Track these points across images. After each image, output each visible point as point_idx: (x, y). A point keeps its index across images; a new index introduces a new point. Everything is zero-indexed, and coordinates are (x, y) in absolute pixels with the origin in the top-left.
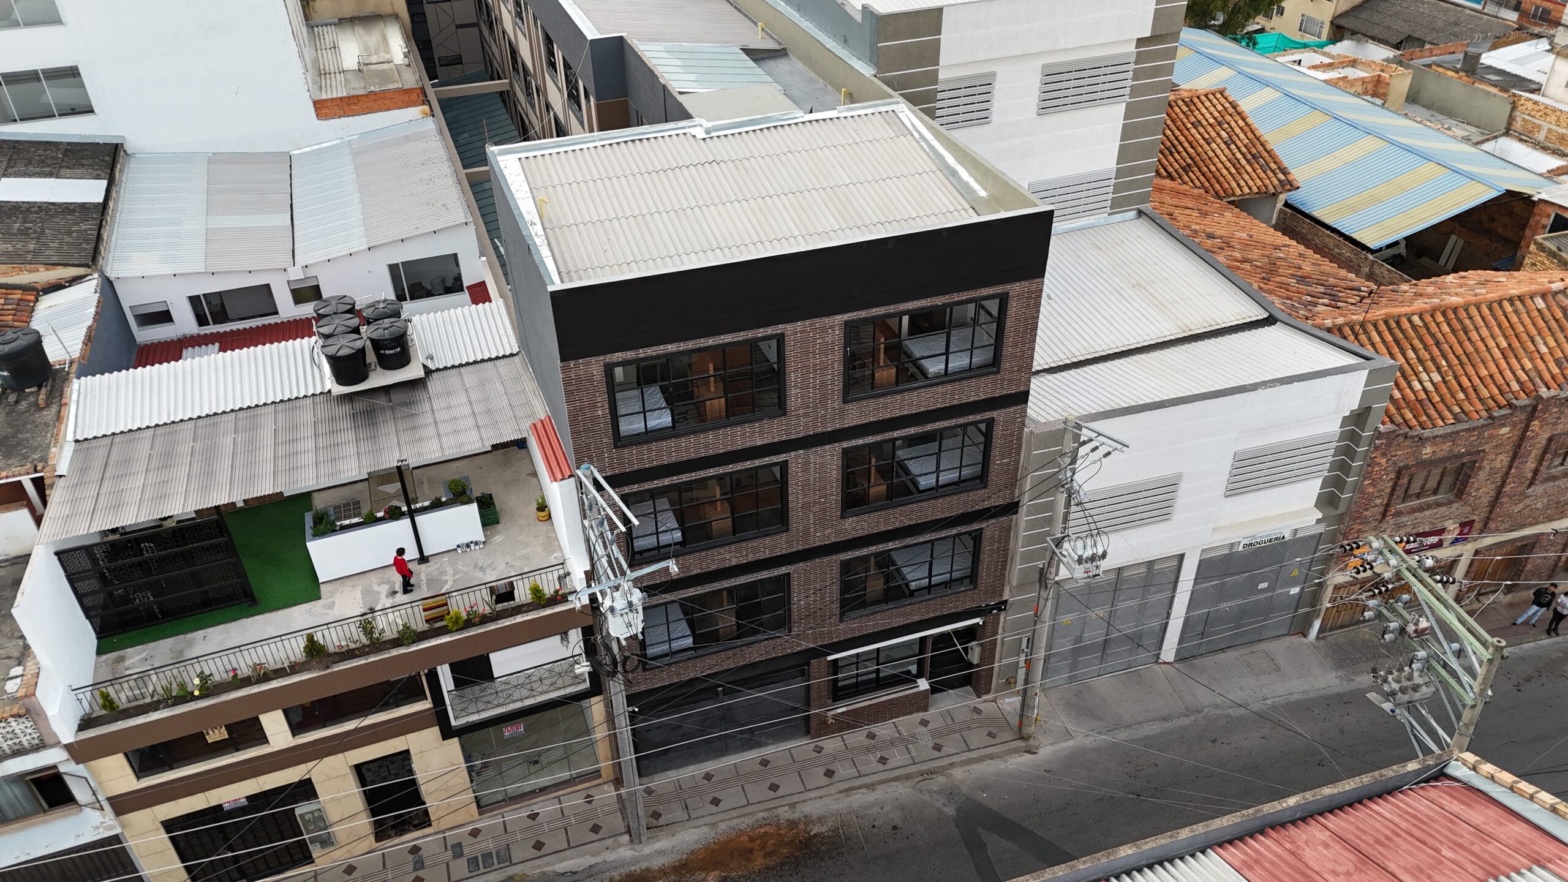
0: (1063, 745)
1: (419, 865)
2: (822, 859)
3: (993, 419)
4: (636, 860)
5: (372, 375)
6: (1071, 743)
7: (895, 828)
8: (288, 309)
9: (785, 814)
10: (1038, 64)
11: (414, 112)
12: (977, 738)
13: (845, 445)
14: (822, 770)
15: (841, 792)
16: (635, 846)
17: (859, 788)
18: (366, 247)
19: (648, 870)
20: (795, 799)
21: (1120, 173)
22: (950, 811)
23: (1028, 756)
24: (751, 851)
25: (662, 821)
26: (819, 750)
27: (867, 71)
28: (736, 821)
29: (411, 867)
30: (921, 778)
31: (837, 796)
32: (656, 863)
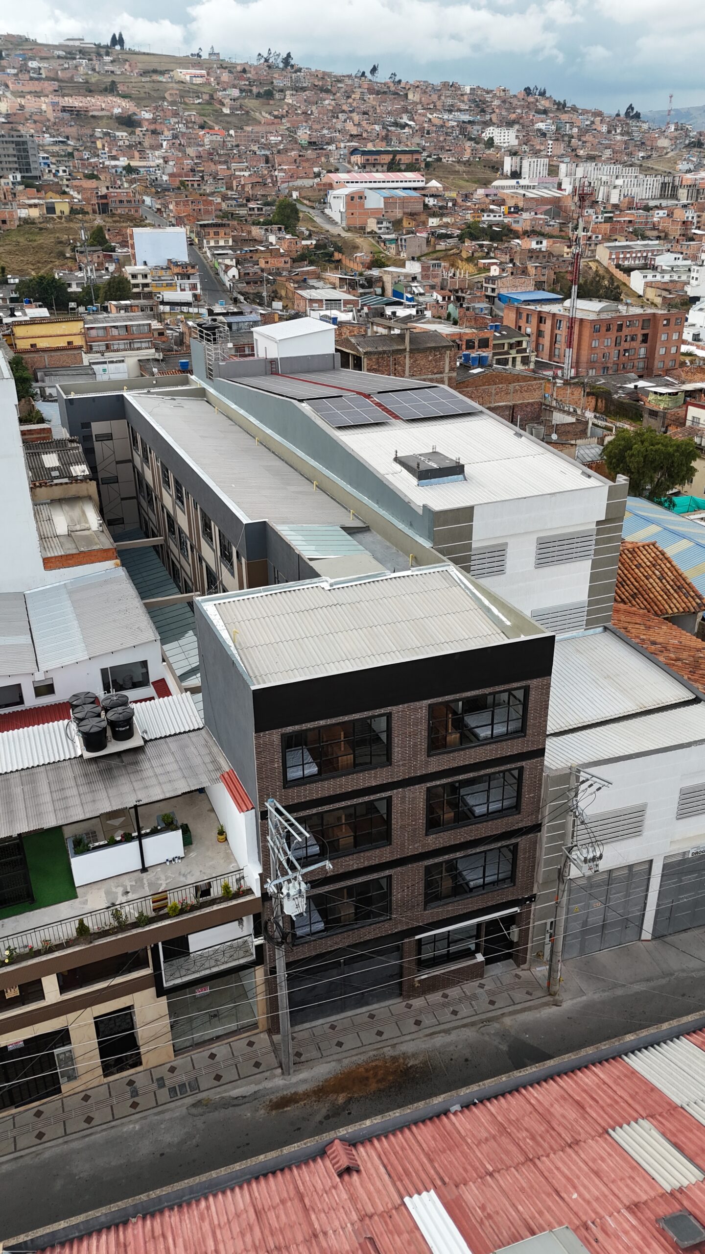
0: (579, 999)
1: (135, 1093)
2: (417, 1083)
3: (523, 767)
4: (286, 1087)
5: (109, 744)
6: (584, 998)
7: (466, 1060)
8: (31, 700)
9: (389, 1052)
10: (534, 538)
11: (109, 564)
12: (519, 996)
13: (429, 785)
14: (412, 1021)
15: (427, 1036)
16: (286, 1077)
17: (439, 1032)
18: (87, 657)
19: (296, 1093)
20: (395, 1041)
21: (590, 603)
22: (504, 1047)
23: (555, 1008)
24: (367, 1078)
25: (303, 1059)
26: (409, 1006)
27: (427, 544)
28: (354, 1058)
29: (129, 1095)
30: (481, 1025)
31: (426, 1039)
32: (301, 1089)
